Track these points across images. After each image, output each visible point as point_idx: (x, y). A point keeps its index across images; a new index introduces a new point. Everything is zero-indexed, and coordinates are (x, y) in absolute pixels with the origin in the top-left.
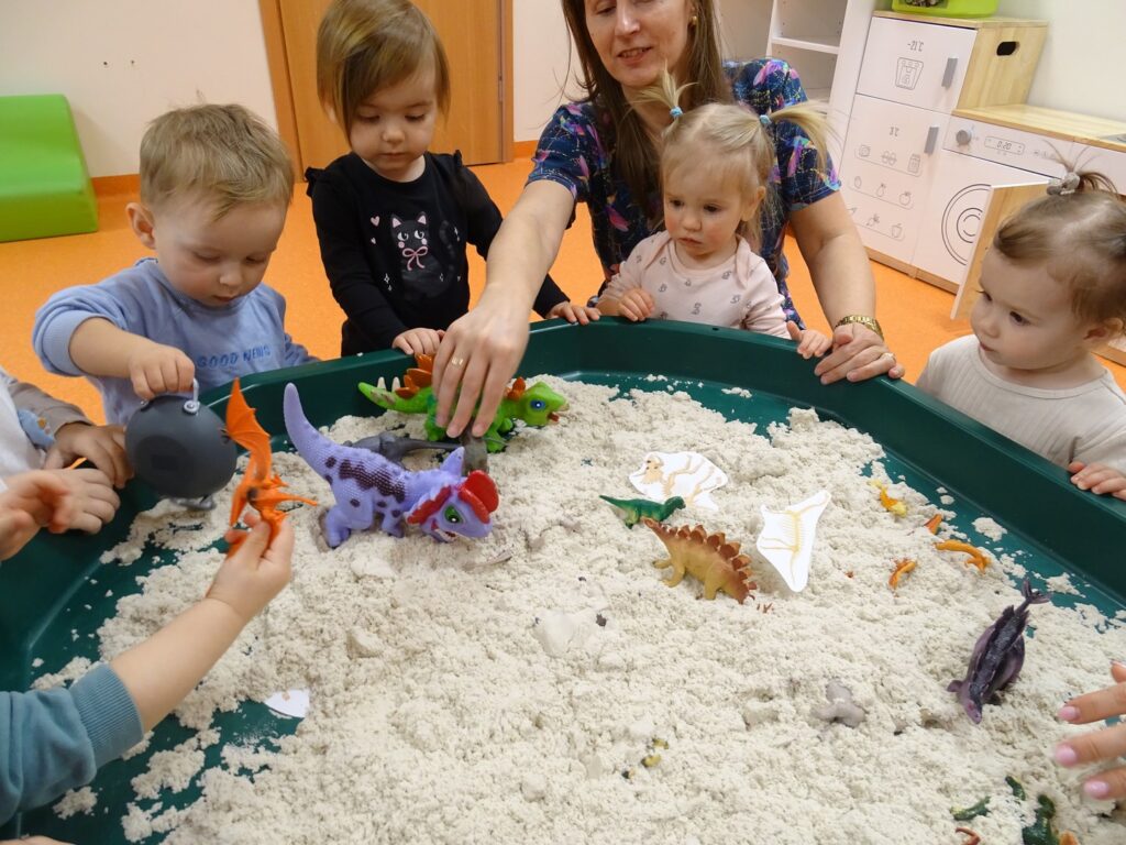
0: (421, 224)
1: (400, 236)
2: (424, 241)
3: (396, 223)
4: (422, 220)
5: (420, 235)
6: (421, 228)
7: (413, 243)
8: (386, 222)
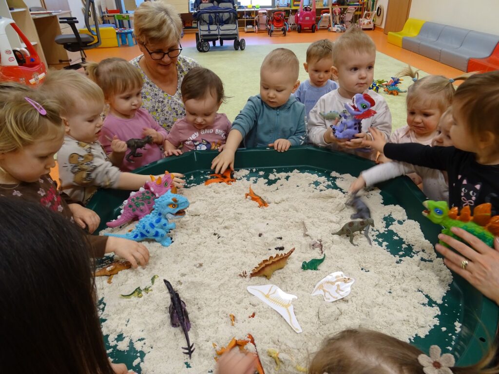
0: (476, 189)
1: (463, 189)
2: (474, 198)
3: (465, 182)
4: (478, 187)
5: (473, 194)
6: (475, 190)
7: (468, 197)
8: (462, 179)
